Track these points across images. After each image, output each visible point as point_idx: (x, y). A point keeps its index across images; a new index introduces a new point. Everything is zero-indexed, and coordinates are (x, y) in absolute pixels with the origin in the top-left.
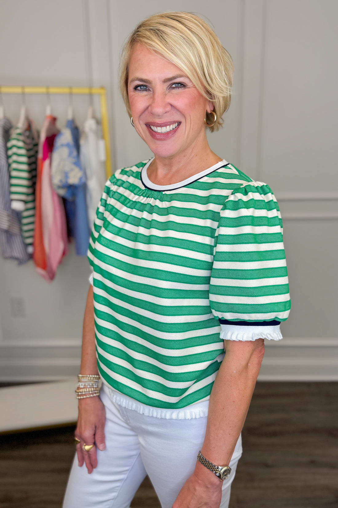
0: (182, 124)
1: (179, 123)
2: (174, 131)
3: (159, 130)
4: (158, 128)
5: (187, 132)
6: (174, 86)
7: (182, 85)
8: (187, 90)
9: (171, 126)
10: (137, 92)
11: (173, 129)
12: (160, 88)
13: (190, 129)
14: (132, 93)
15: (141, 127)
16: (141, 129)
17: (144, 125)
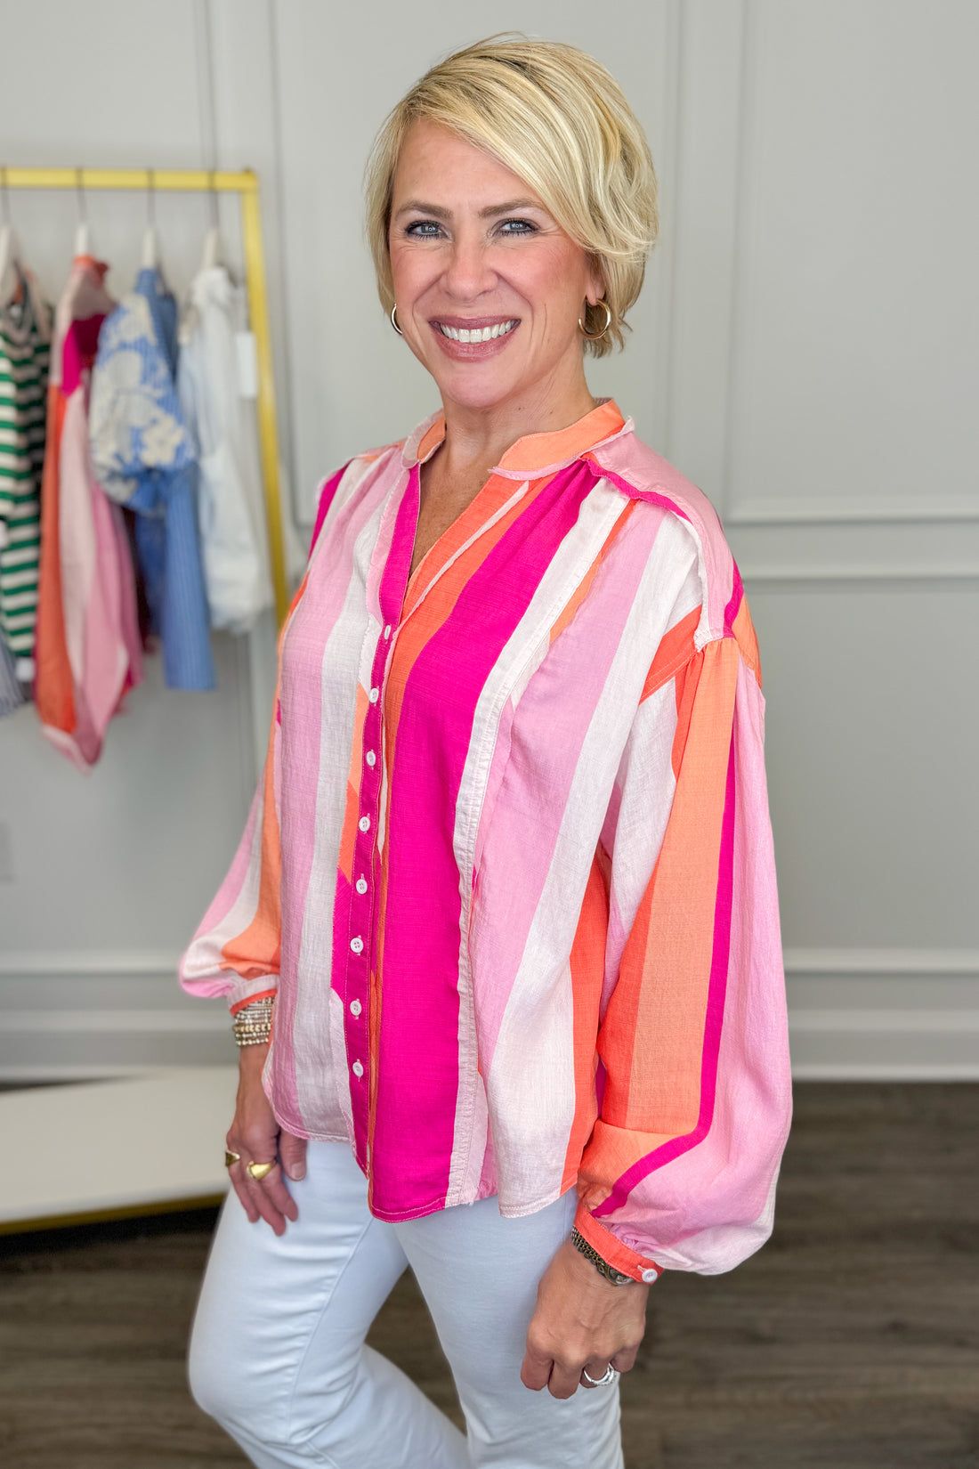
0: (522, 324)
1: (516, 322)
3: (463, 336)
4: (462, 331)
5: (533, 346)
6: (507, 227)
7: (528, 226)
8: (539, 238)
9: (496, 328)
10: (413, 240)
11: (500, 336)
12: (471, 230)
13: (543, 339)
14: (400, 243)
15: (416, 328)
16: (416, 332)
17: (426, 324)
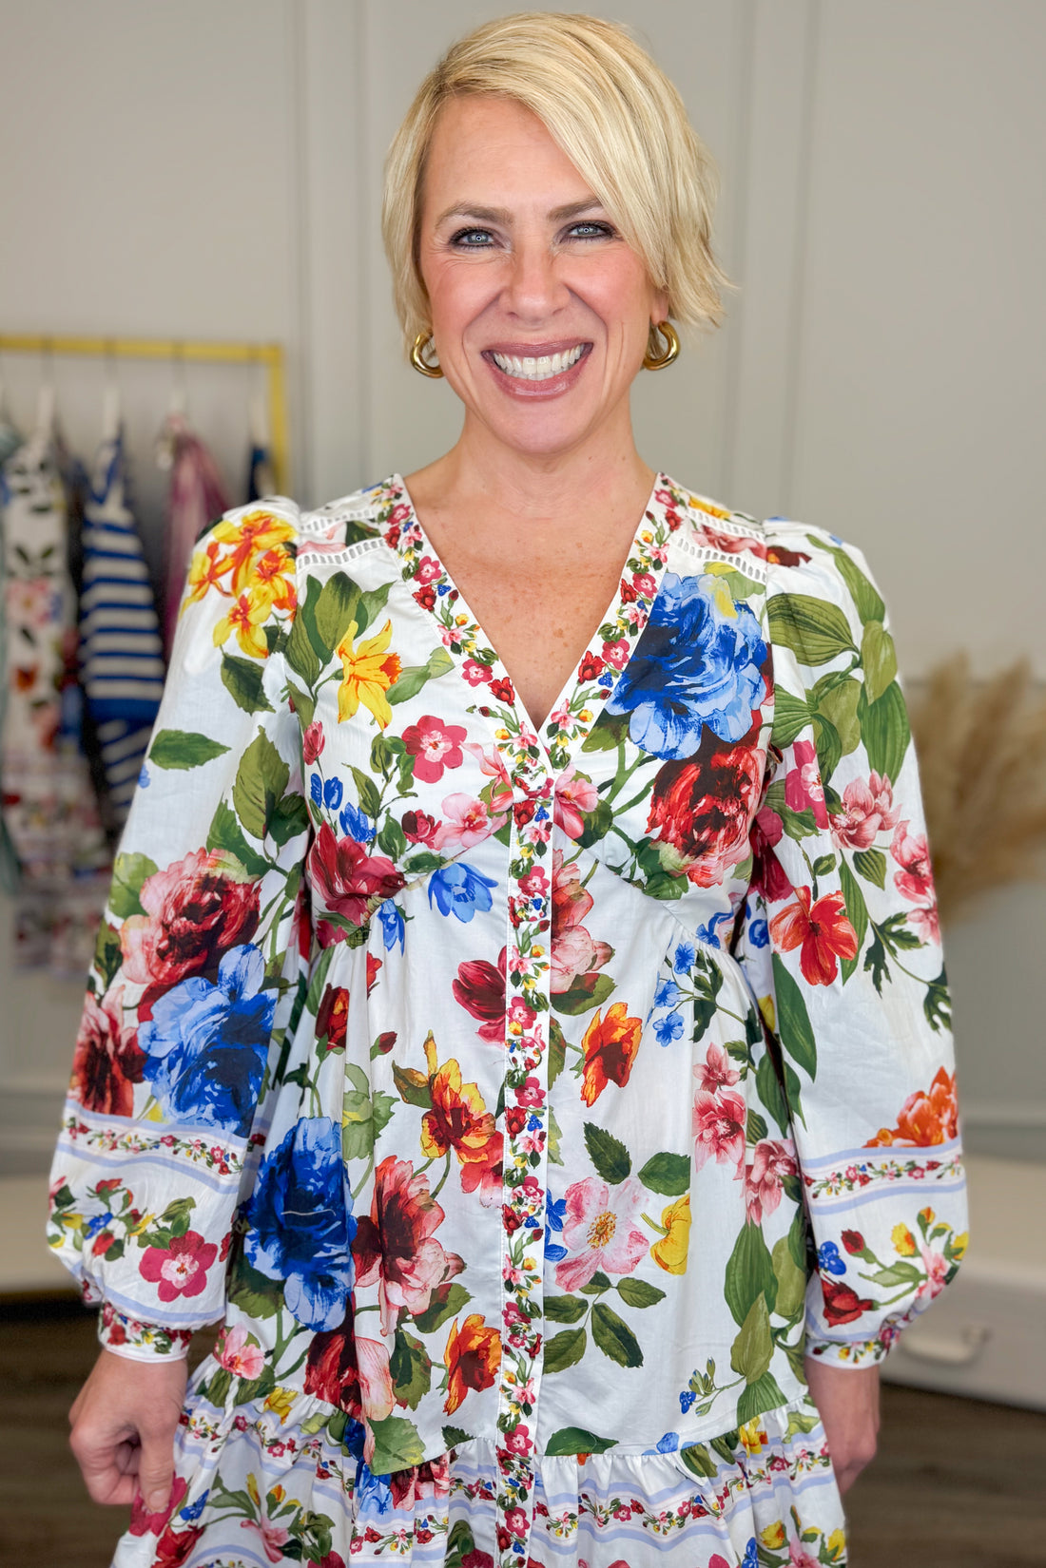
0: (595, 350)
2: (574, 372)
3: (528, 367)
5: (609, 374)
8: (614, 244)
9: (566, 354)
13: (619, 366)
14: (443, 257)
15: (465, 364)
16: (465, 368)
17: (478, 360)
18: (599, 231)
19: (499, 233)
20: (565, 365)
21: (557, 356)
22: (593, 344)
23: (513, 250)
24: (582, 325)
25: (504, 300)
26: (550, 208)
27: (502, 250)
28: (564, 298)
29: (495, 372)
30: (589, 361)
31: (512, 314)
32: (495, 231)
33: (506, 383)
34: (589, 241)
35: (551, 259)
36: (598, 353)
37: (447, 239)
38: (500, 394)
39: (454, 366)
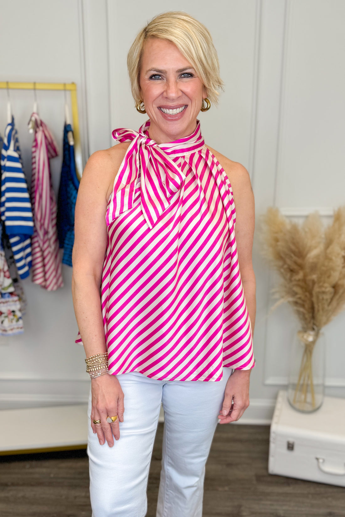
1: (186, 106)
2: (182, 113)
3: (171, 112)
5: (192, 113)
6: (183, 76)
7: (191, 75)
8: (193, 79)
9: (180, 108)
10: (152, 81)
11: (181, 111)
12: (172, 77)
13: (194, 111)
14: (148, 82)
15: (153, 110)
16: (153, 112)
17: (157, 109)
18: (189, 75)
19: (163, 76)
20: (180, 111)
21: (178, 109)
22: (188, 105)
23: (167, 81)
24: (185, 101)
25: (165, 94)
26: (177, 70)
27: (164, 81)
28: (180, 94)
29: (161, 112)
30: (186, 110)
31: (166, 98)
32: (162, 75)
33: (165, 116)
34: (187, 78)
35: (176, 83)
36: (189, 108)
37: (149, 77)
38: (163, 119)
39: (150, 111)
